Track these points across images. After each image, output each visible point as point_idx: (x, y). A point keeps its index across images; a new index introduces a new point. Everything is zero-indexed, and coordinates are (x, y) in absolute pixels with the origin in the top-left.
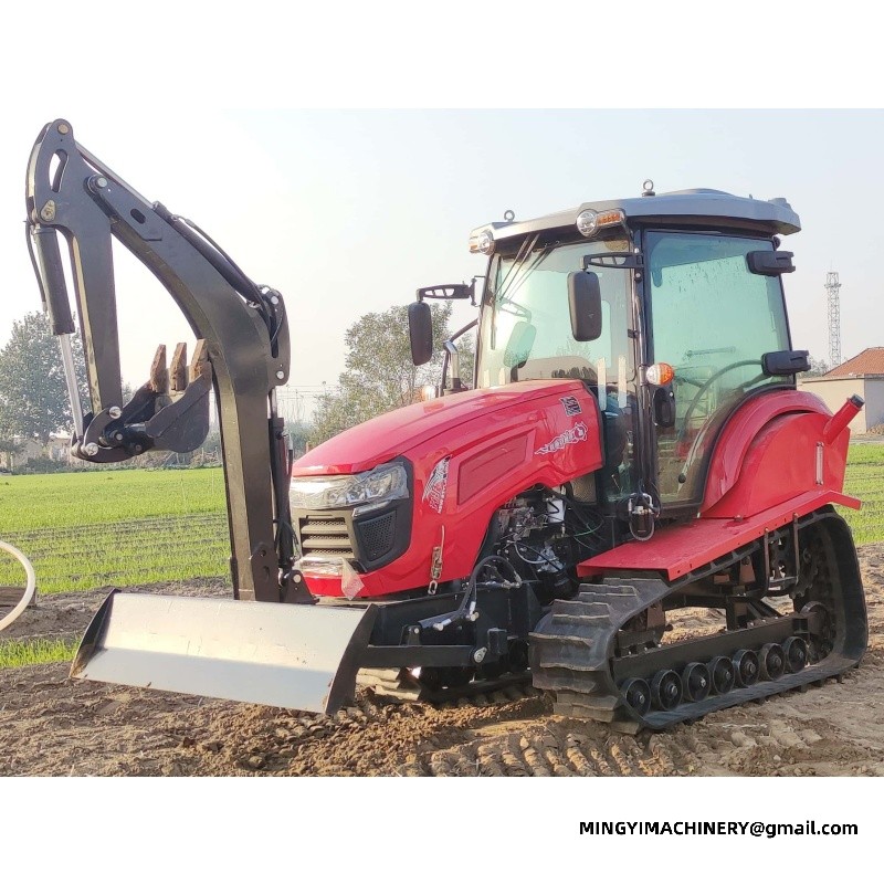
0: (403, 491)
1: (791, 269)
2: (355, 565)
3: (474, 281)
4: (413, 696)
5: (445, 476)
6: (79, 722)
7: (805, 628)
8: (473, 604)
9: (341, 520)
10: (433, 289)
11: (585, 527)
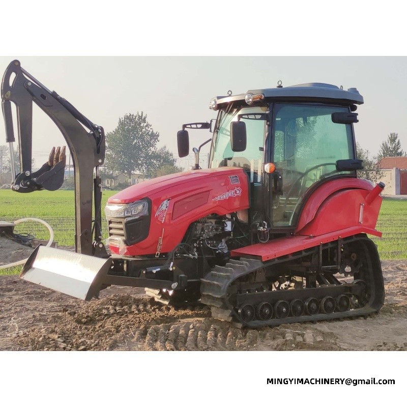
0: (146, 212)
1: (357, 121)
2: (126, 242)
3: (211, 121)
4: (166, 303)
5: (167, 207)
6: (37, 299)
7: (351, 291)
8: (172, 263)
9: (121, 223)
10: (191, 124)
11: (243, 234)
